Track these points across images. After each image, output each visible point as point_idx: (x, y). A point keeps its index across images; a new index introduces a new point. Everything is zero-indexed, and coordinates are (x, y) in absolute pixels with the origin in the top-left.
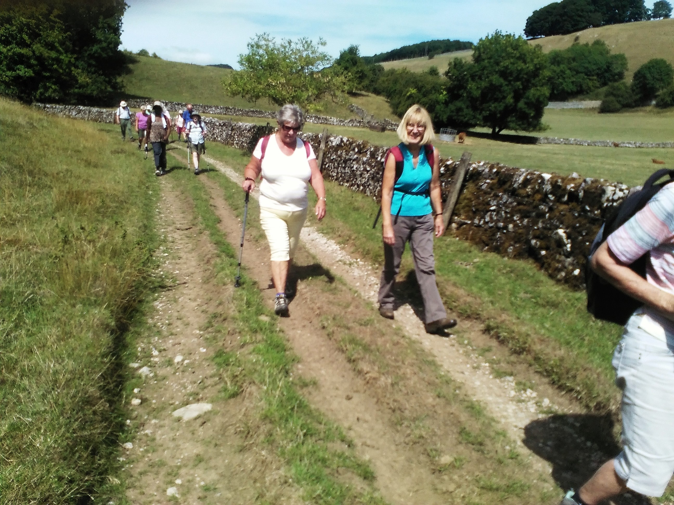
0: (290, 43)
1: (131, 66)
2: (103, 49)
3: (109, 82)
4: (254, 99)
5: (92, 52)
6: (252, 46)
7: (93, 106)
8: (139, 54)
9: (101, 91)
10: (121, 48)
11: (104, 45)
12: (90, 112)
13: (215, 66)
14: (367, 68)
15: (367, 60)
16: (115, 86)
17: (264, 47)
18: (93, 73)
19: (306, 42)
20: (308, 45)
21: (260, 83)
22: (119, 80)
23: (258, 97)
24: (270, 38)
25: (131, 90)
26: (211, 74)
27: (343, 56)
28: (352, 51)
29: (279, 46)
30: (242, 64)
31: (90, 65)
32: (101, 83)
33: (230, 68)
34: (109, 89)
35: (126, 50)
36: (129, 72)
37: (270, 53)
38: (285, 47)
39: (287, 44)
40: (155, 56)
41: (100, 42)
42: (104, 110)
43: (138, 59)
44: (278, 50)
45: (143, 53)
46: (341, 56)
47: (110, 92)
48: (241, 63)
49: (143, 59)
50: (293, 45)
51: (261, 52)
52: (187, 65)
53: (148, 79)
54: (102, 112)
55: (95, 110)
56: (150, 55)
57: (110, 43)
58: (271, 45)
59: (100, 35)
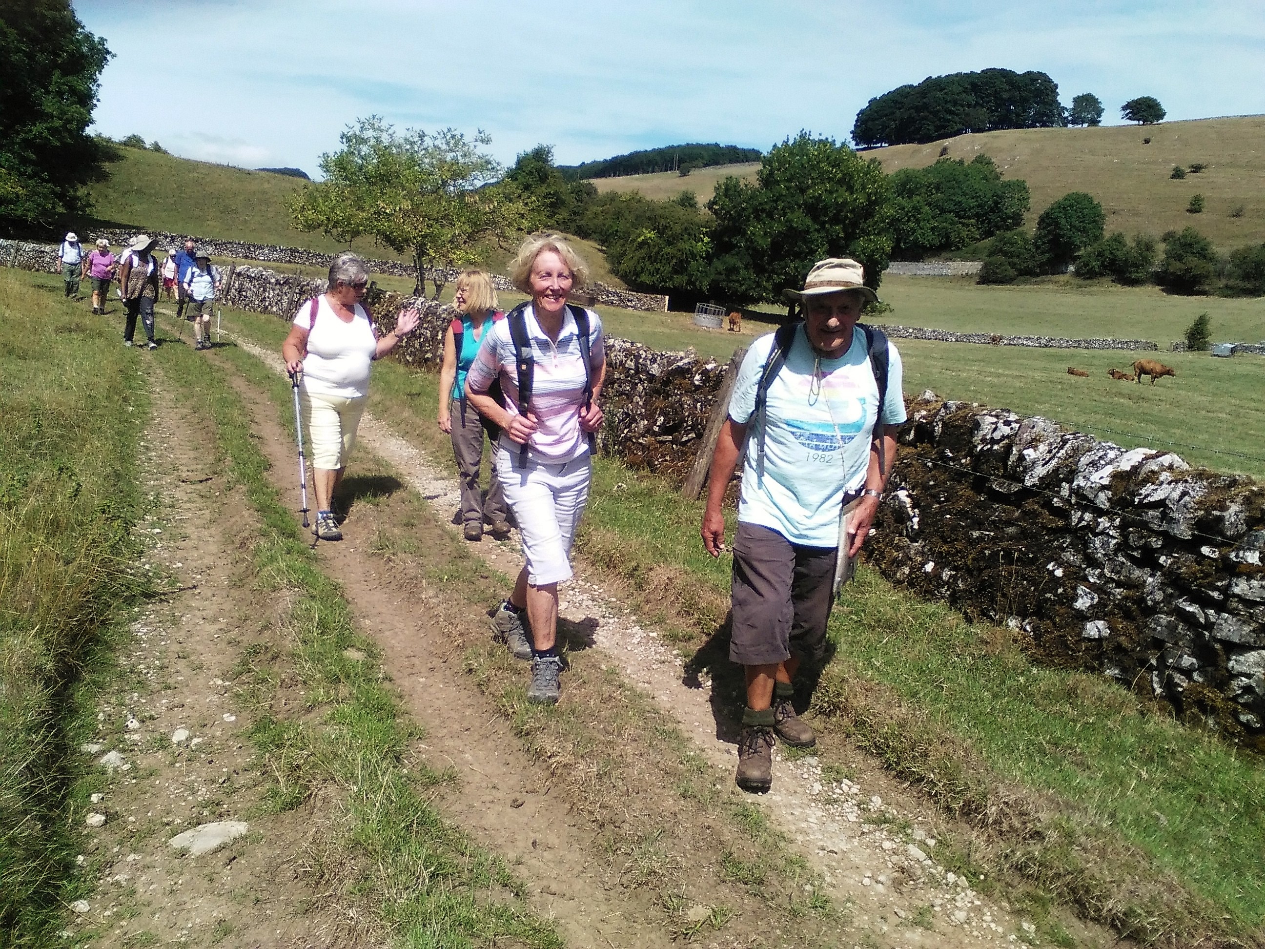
0: (422, 136)
1: (107, 166)
2: (53, 131)
3: (61, 197)
4: (348, 237)
5: (31, 136)
6: (349, 140)
7: (25, 239)
8: (125, 144)
9: (45, 212)
10: (90, 131)
11: (58, 123)
12: (17, 250)
13: (275, 171)
14: (565, 188)
15: (567, 173)
16: (71, 204)
17: (372, 142)
18: (30, 177)
19: (453, 137)
20: (456, 141)
21: (361, 209)
22: (82, 191)
23: (356, 233)
24: (384, 125)
25: (102, 211)
26: (266, 186)
27: (522, 162)
28: (540, 155)
29: (402, 141)
30: (327, 171)
31: (24, 161)
32: (45, 197)
33: (304, 176)
34: (60, 209)
35: (99, 136)
36: (103, 177)
37: (383, 152)
38: (412, 144)
39: (416, 139)
40: (157, 148)
41: (46, 117)
42: (48, 248)
43: (121, 153)
44: (399, 146)
45: (135, 142)
46: (519, 162)
47: (60, 214)
48: (325, 167)
49: (132, 153)
50: (428, 142)
51: (365, 149)
52: (219, 166)
53: (139, 192)
54: (42, 252)
55: (28, 246)
56: (148, 146)
57: (69, 121)
58: (385, 140)
59: (49, 105)
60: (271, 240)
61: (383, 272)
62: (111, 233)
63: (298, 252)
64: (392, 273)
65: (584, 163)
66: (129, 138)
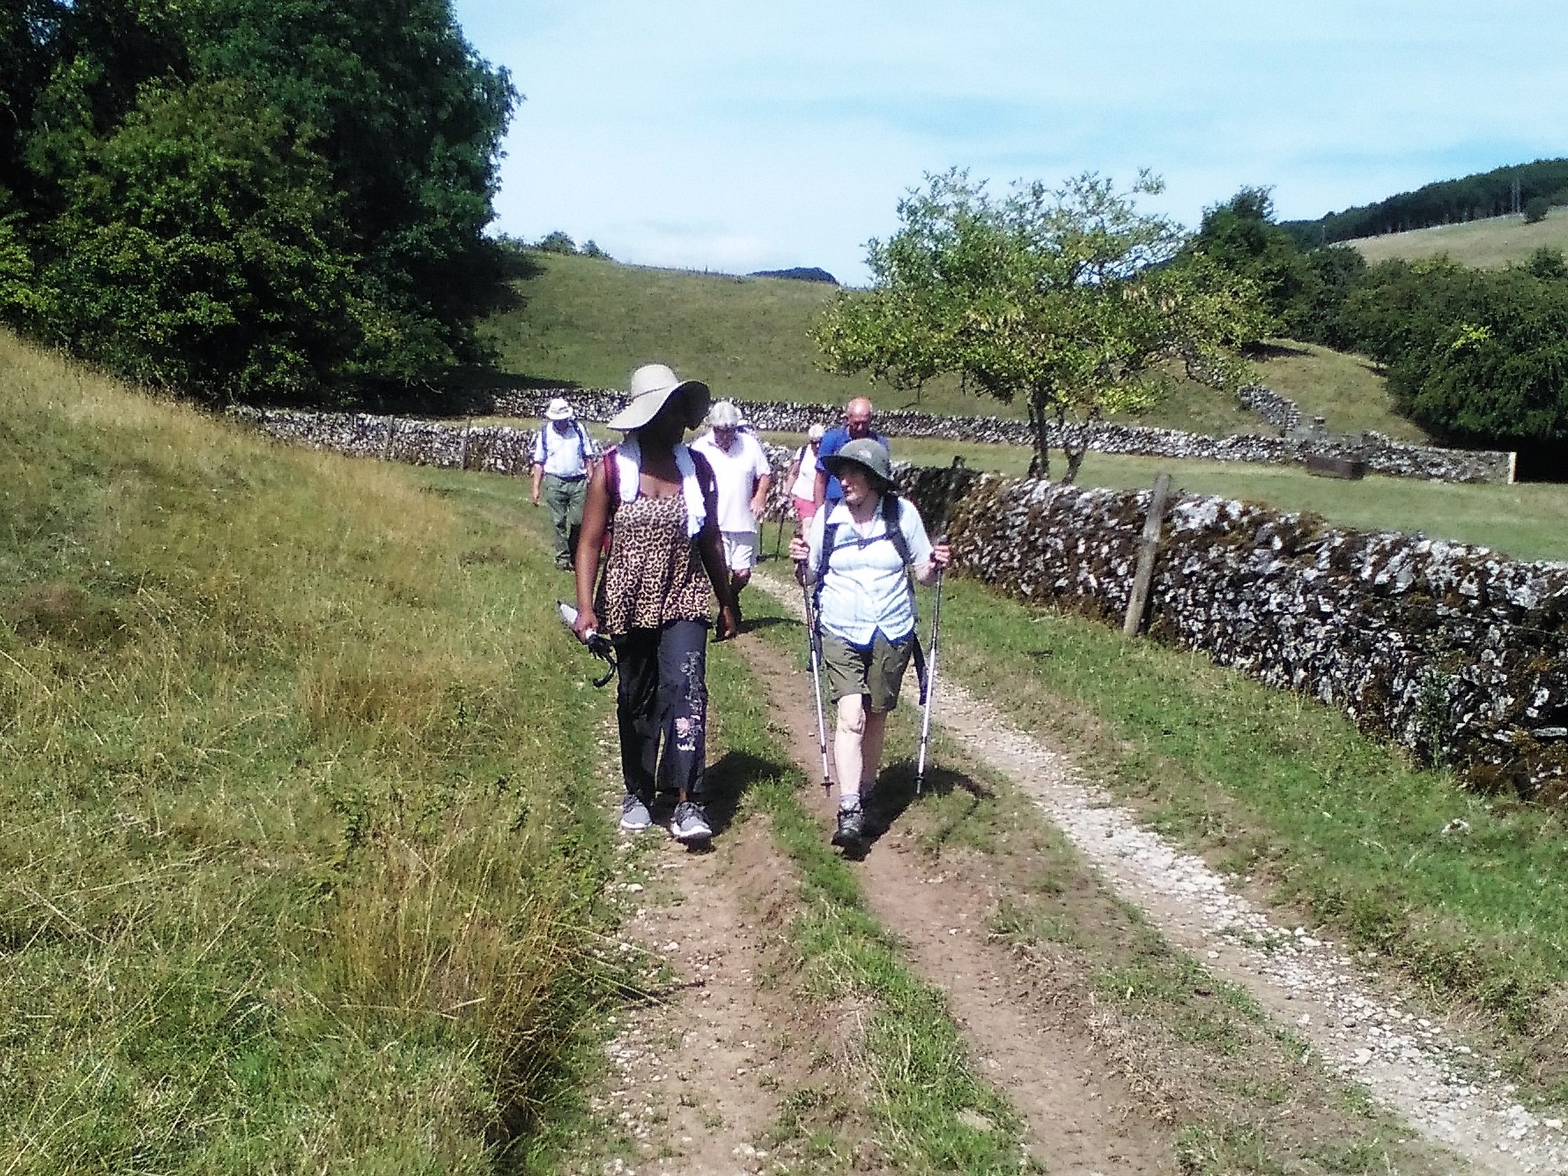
0: (1038, 192)
1: (518, 285)
2: (437, 236)
3: (451, 340)
4: (915, 380)
5: (404, 247)
6: (913, 212)
7: (399, 413)
8: (544, 247)
9: (428, 368)
10: (490, 231)
11: (442, 222)
12: (393, 432)
13: (780, 274)
14: (1300, 261)
15: (1302, 233)
16: (467, 352)
17: (953, 211)
18: (405, 311)
19: (1093, 188)
20: (1097, 194)
21: (937, 326)
22: (482, 329)
23: (928, 371)
24: (972, 181)
25: (515, 361)
26: (769, 300)
27: (1213, 224)
28: (1248, 206)
29: (1001, 207)
30: (880, 270)
31: (395, 286)
32: (428, 342)
33: (829, 278)
34: (450, 360)
35: (504, 237)
36: (513, 302)
37: (969, 227)
38: (1022, 208)
39: (1029, 199)
40: (593, 251)
41: (430, 213)
42: (436, 426)
43: (541, 262)
44: (999, 216)
45: (557, 243)
46: (1208, 222)
47: (451, 369)
48: (874, 262)
49: (556, 261)
50: (1049, 201)
51: (940, 225)
52: (690, 273)
53: (569, 323)
54: (428, 433)
55: (408, 425)
56: (579, 250)
57: (458, 218)
58: (974, 204)
59: (430, 196)
60: (777, 392)
61: (966, 437)
62: (528, 396)
63: (822, 411)
64: (981, 439)
65: (1331, 214)
66: (550, 238)
